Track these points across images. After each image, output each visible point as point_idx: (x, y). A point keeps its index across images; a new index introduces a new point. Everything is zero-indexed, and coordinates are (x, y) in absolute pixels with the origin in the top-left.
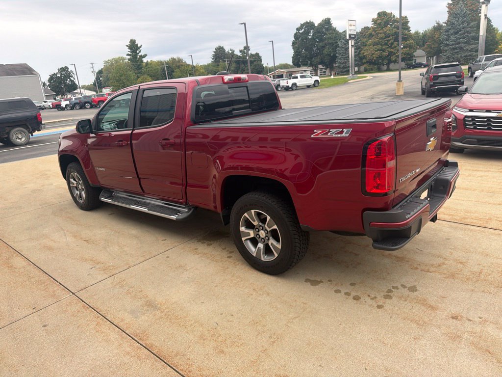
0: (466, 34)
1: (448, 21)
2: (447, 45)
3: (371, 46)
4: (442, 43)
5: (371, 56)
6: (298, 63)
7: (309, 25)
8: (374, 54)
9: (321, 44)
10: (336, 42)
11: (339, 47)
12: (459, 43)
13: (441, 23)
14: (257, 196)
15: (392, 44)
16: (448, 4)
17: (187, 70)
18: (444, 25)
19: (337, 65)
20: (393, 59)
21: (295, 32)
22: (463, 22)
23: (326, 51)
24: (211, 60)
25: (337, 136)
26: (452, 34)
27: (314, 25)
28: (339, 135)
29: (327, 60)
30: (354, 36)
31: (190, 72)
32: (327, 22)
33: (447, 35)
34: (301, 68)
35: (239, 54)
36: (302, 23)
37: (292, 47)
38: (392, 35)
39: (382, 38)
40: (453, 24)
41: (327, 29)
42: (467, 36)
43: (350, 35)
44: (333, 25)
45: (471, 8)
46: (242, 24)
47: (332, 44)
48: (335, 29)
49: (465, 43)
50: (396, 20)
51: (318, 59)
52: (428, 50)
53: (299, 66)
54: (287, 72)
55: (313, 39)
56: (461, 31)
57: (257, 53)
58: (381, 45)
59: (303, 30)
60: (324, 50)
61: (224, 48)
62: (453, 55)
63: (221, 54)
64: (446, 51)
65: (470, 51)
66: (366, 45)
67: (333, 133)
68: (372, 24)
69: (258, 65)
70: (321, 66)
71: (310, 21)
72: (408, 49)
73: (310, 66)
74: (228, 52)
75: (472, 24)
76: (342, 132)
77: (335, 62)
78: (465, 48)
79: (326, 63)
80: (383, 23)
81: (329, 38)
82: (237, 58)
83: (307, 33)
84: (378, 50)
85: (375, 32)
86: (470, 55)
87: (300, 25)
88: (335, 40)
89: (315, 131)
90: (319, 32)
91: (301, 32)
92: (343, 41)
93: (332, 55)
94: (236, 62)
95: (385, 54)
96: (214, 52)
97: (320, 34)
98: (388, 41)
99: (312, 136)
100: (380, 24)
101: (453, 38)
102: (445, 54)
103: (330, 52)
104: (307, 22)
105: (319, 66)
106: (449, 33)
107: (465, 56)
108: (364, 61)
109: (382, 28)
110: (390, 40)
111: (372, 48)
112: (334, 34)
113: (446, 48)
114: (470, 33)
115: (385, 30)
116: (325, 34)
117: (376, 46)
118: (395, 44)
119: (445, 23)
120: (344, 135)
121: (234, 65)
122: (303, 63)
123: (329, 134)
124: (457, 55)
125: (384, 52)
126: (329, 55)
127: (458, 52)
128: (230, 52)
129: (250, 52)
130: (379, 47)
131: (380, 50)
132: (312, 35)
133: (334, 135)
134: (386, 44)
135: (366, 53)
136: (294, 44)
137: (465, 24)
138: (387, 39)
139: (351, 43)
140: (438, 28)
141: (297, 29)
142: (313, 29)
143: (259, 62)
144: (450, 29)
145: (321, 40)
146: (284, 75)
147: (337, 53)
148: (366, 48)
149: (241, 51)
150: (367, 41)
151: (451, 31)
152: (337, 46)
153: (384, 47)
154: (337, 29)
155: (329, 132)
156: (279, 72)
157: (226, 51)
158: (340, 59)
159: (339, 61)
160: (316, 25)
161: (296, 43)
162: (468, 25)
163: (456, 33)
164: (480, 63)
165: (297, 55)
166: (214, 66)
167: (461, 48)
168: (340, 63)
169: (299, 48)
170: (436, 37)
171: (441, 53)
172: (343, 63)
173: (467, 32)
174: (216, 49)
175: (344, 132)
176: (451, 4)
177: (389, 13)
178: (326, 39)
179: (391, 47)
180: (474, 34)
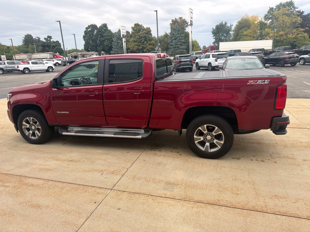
0: (180, 40)
1: (171, 32)
2: (172, 45)
3: (132, 43)
4: (169, 44)
5: (133, 48)
6: (88, 49)
7: (94, 27)
8: (134, 47)
9: (102, 39)
10: (112, 39)
11: (113, 41)
12: (177, 45)
13: (168, 33)
14: (209, 117)
15: (143, 42)
16: (170, 23)
17: (3, 49)
18: (169, 34)
19: (113, 52)
20: (145, 51)
21: (85, 30)
22: (178, 34)
23: (106, 43)
24: (22, 43)
25: (262, 83)
26: (173, 40)
27: (97, 27)
28: (263, 83)
29: (106, 48)
30: (125, 36)
31: (6, 51)
32: (105, 26)
33: (171, 40)
34: (90, 52)
35: (44, 41)
36: (89, 25)
37: (83, 39)
38: (143, 37)
39: (138, 39)
40: (174, 34)
41: (105, 30)
42: (181, 41)
43: (123, 35)
44: (108, 28)
45: (181, 27)
46: (58, 21)
47: (109, 39)
48: (110, 31)
49: (180, 45)
50: (144, 29)
51: (101, 48)
52: (162, 47)
53: (89, 51)
54: (81, 54)
55: (97, 35)
56: (177, 38)
57: (57, 41)
58: (138, 42)
59: (90, 29)
60: (104, 42)
61: (32, 35)
62: (175, 51)
63: (30, 40)
64: (171, 48)
65: (183, 49)
66: (129, 42)
67: (260, 82)
68: (132, 30)
69: (59, 48)
70: (103, 52)
71: (94, 25)
72: (152, 46)
73: (96, 52)
74: (36, 39)
75: (182, 35)
76: (264, 82)
77: (112, 50)
78: (180, 48)
79: (106, 50)
80: (138, 30)
81: (107, 36)
82: (43, 43)
83: (92, 31)
84: (136, 45)
85: (134, 34)
86: (183, 51)
87: (88, 26)
88: (110, 37)
89: (249, 81)
90: (100, 32)
91: (88, 30)
92: (116, 38)
93: (110, 46)
94: (42, 46)
95: (141, 48)
96: (24, 38)
97: (101, 33)
98: (141, 40)
99: (248, 84)
100: (136, 30)
101: (174, 41)
102: (171, 50)
103: (108, 44)
104: (92, 25)
105: (102, 52)
106: (172, 39)
107: (180, 52)
108: (129, 51)
109: (138, 33)
110: (142, 40)
111: (133, 44)
112: (110, 34)
113: (171, 47)
114: (182, 40)
115: (139, 34)
116: (104, 33)
117: (135, 43)
118: (145, 42)
119: (170, 33)
120: (266, 83)
121: (40, 48)
122: (92, 49)
123: (258, 83)
124: (177, 51)
125: (139, 46)
126: (108, 46)
127: (177, 49)
128: (37, 39)
129: (52, 40)
130: (137, 43)
131: (138, 45)
132: (96, 32)
133: (260, 83)
134: (140, 42)
135: (130, 46)
136: (84, 37)
137: (179, 35)
138: (141, 39)
139: (124, 40)
140: (166, 36)
141: (86, 28)
142: (96, 29)
143: (59, 47)
144: (172, 37)
145: (102, 36)
146: (79, 56)
147: (112, 45)
148: (130, 43)
149: (45, 39)
150: (129, 39)
151: (173, 38)
152: (112, 41)
153: (139, 44)
154: (111, 30)
155: (257, 81)
156: (75, 54)
157: (34, 38)
158: (115, 49)
159: (114, 50)
160: (98, 27)
161: (86, 36)
162: (181, 35)
163: (175, 39)
164: (193, 56)
165: (87, 44)
166: (25, 47)
167: (178, 47)
168: (115, 51)
169: (88, 40)
170: (166, 40)
171: (169, 49)
172: (117, 51)
173: (181, 39)
174: (25, 36)
175: (266, 82)
176: (172, 24)
177: (140, 25)
178: (105, 36)
179: (143, 44)
180: (183, 40)
